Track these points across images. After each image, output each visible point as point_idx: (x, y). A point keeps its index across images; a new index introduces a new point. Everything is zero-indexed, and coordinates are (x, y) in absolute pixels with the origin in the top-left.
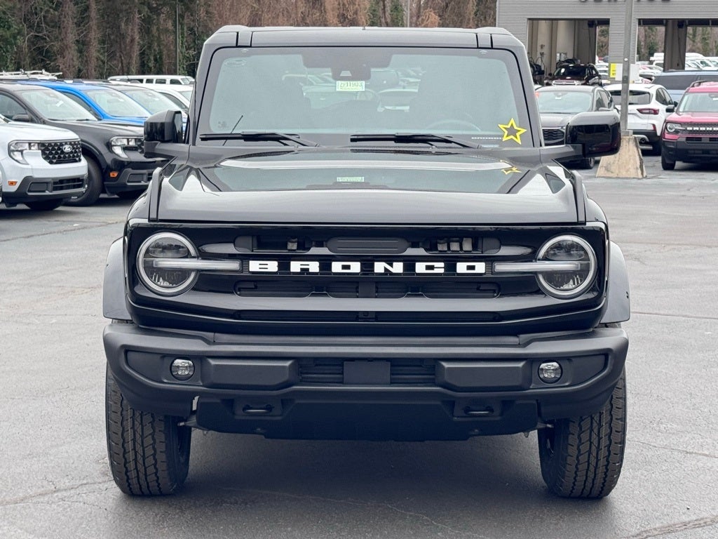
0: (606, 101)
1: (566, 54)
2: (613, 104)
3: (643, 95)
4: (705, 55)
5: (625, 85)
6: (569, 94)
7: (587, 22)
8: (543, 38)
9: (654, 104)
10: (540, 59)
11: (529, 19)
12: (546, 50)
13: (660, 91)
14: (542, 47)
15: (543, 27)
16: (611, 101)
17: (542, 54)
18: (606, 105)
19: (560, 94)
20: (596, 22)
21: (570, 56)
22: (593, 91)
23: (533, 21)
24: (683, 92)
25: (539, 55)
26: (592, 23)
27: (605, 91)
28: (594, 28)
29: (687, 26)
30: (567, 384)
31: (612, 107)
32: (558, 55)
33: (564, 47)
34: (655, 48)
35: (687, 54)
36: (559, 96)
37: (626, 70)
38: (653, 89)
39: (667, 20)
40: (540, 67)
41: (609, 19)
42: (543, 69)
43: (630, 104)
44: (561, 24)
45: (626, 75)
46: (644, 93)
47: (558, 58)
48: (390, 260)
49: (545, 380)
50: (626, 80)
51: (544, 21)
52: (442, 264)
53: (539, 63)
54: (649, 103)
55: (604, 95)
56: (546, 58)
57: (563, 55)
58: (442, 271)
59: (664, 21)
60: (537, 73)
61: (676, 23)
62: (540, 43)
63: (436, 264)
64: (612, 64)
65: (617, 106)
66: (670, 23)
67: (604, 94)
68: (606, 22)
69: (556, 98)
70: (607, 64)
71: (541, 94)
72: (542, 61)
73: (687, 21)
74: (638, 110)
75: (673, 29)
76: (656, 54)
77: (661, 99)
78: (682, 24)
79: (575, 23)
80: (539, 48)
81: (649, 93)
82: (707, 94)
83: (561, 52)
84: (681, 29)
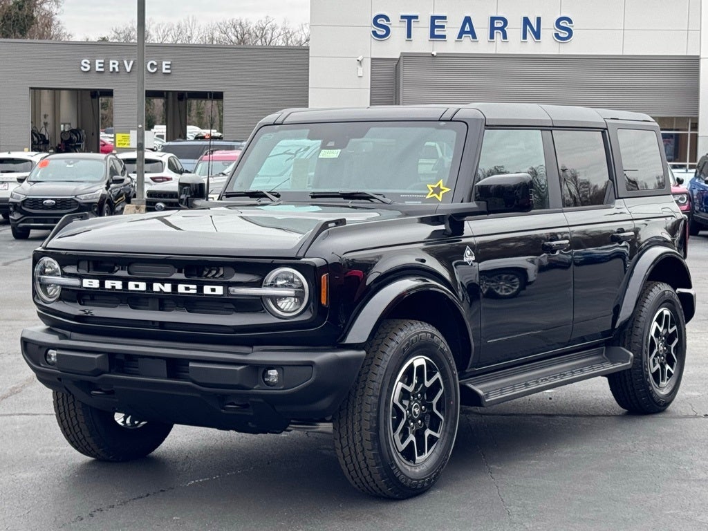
0: (120, 169)
1: (70, 124)
2: (126, 172)
3: (155, 164)
4: (202, 129)
5: (141, 152)
6: (81, 162)
7: (89, 93)
8: (46, 108)
9: (167, 173)
10: (44, 129)
11: (31, 88)
12: (49, 120)
13: (172, 159)
14: (45, 116)
15: (46, 97)
16: (124, 169)
17: (46, 124)
18: (120, 173)
19: (71, 162)
20: (99, 94)
21: (74, 127)
22: (106, 159)
23: (35, 90)
24: (196, 161)
25: (42, 125)
26: (95, 94)
27: (119, 160)
28: (96, 99)
29: (186, 99)
30: (281, 388)
31: (126, 175)
32: (62, 126)
33: (68, 118)
34: (153, 121)
35: (188, 127)
36: (70, 164)
37: (141, 137)
38: (165, 157)
39: (167, 92)
40: (44, 136)
41: (112, 90)
42: (47, 139)
43: (146, 172)
44: (64, 93)
45: (141, 142)
46: (156, 161)
47: (62, 129)
48: (163, 282)
49: (267, 383)
50: (140, 147)
51: (46, 91)
52: (195, 287)
53: (43, 132)
54: (162, 171)
55: (118, 164)
56: (50, 128)
57: (67, 126)
58: (195, 291)
59: (165, 93)
60: (41, 142)
61: (177, 96)
62: (43, 113)
63: (191, 286)
64: (117, 135)
65: (130, 175)
66: (171, 95)
67: (116, 161)
68: (109, 93)
69: (68, 166)
70: (113, 136)
71: (51, 161)
72: (46, 130)
73: (186, 93)
74: (151, 178)
75: (174, 101)
76: (156, 127)
77: (172, 167)
78: (182, 96)
79: (77, 93)
80: (42, 117)
81: (161, 161)
82: (221, 162)
83: (65, 122)
84: (180, 102)
